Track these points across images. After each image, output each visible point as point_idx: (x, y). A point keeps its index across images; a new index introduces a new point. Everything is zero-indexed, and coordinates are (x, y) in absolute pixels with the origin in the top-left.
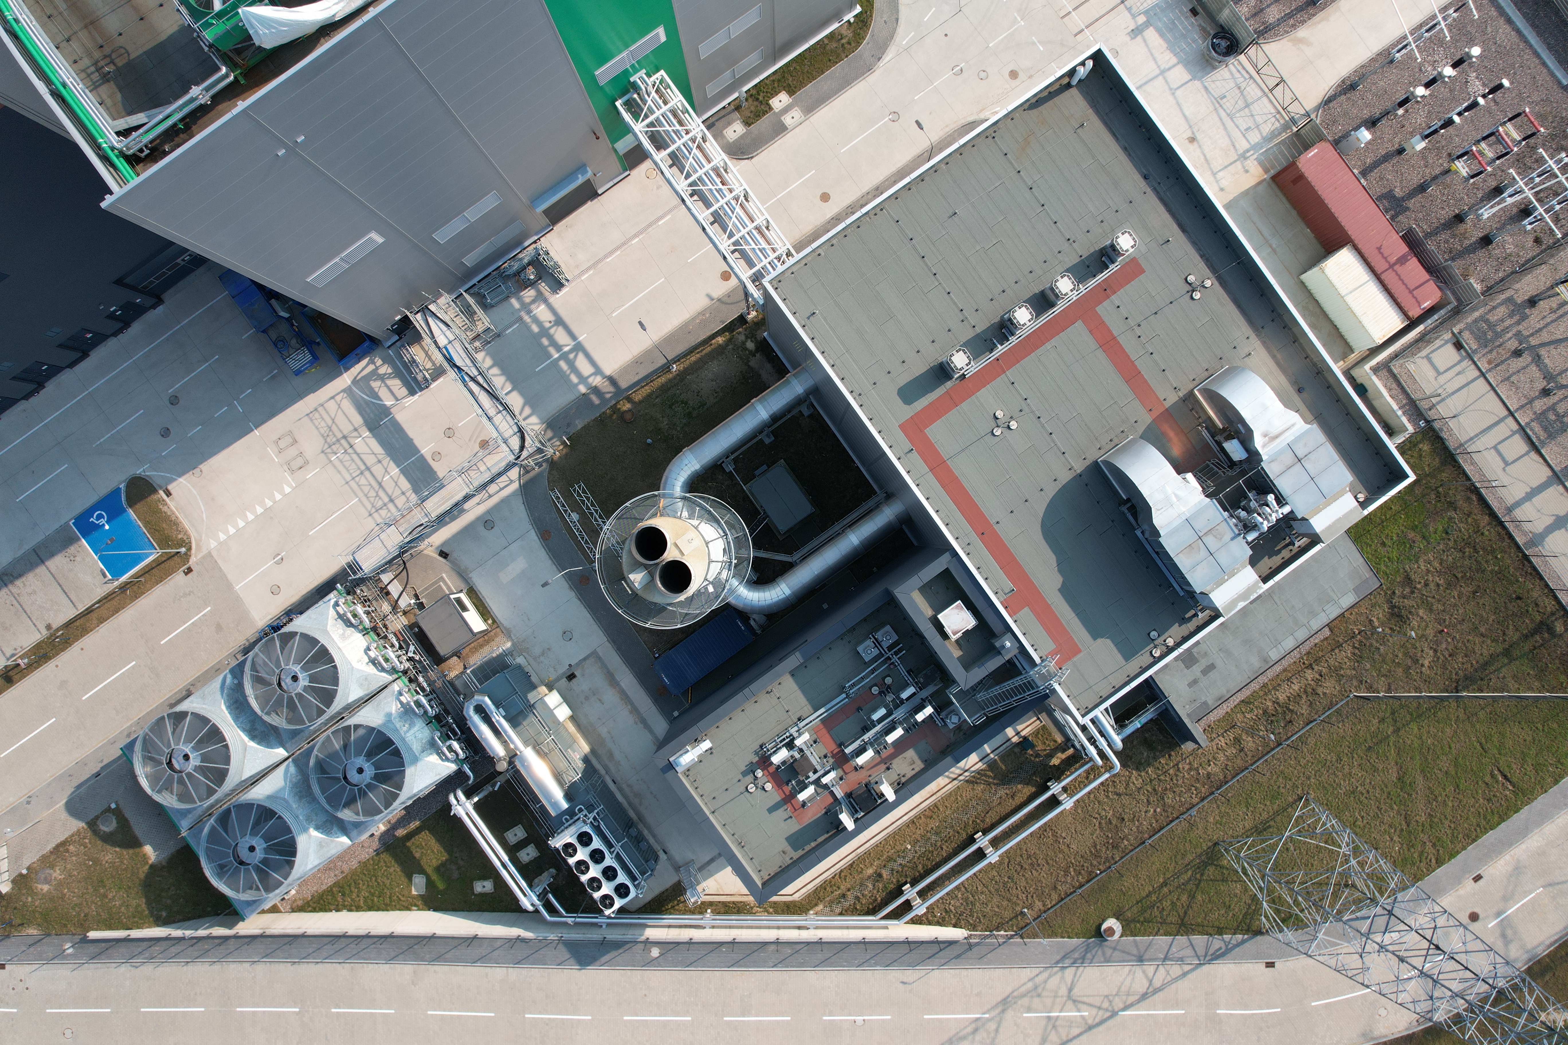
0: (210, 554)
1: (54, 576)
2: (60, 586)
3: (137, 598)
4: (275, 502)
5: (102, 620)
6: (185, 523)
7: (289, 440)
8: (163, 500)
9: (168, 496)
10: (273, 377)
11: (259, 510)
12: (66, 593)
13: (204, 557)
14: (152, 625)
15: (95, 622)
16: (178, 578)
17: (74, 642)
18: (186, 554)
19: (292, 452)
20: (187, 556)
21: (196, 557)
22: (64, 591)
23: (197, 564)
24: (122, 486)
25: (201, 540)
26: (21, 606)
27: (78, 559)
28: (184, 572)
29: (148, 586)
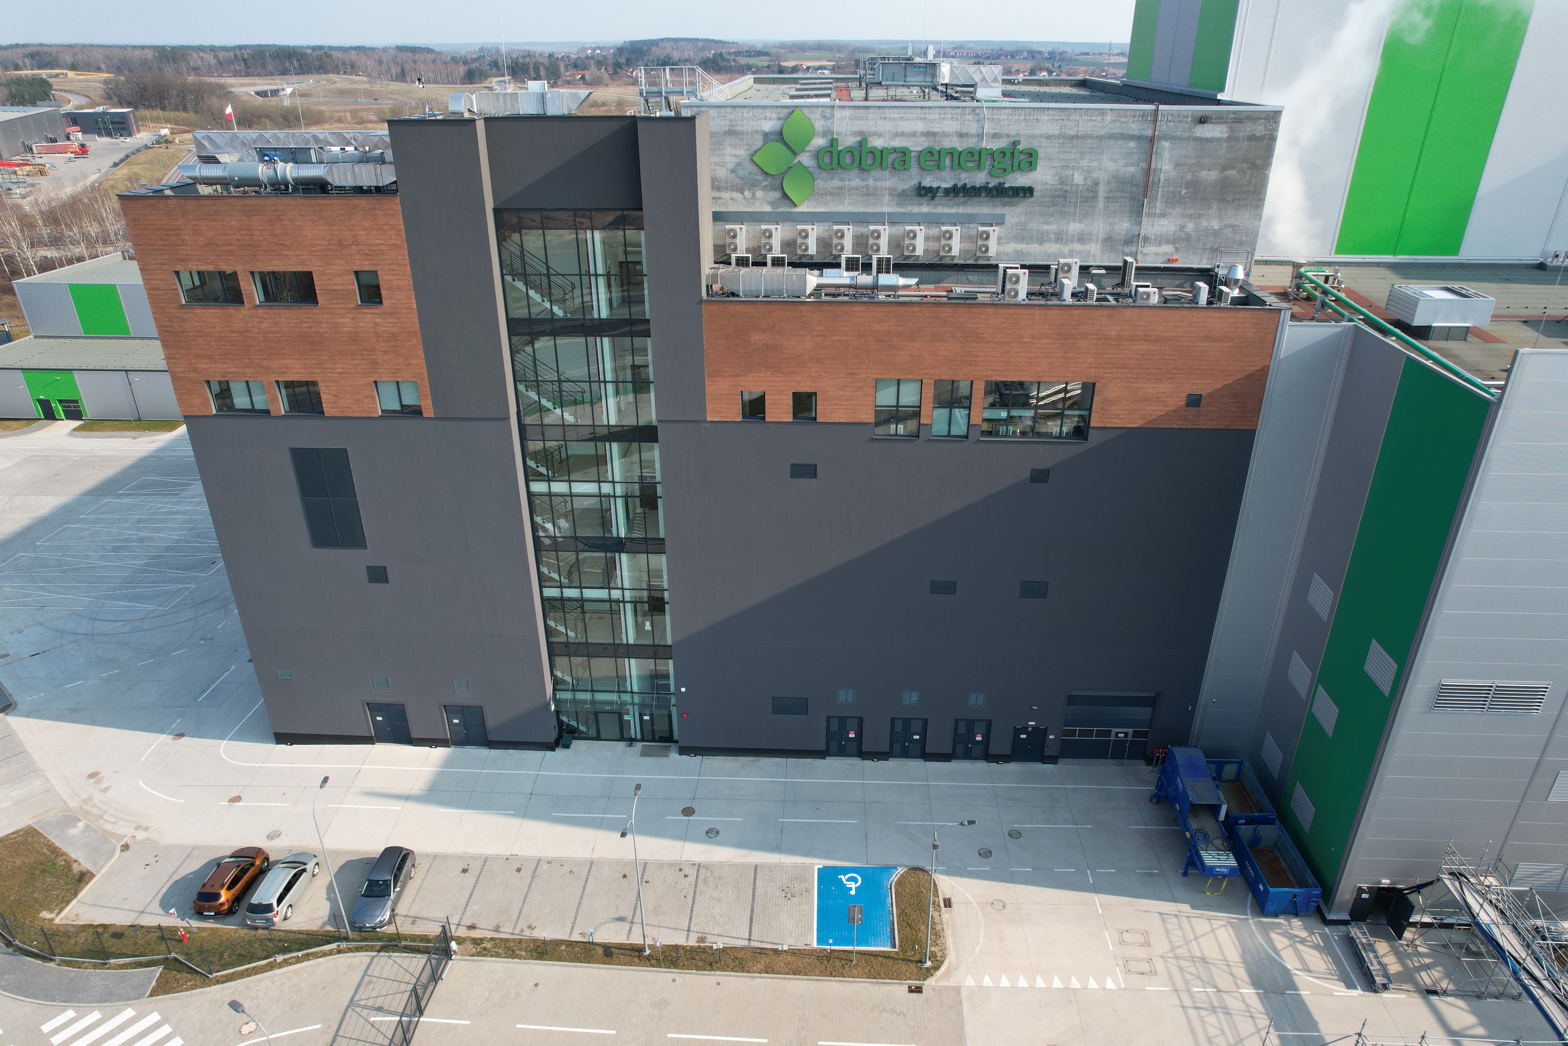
0: (958, 990)
1: (753, 899)
2: (752, 911)
3: (831, 975)
4: (1085, 988)
5: (769, 970)
6: (950, 942)
7: (1140, 939)
8: (939, 906)
9: (946, 906)
10: (1151, 875)
11: (1057, 983)
12: (751, 921)
13: (947, 988)
15: (760, 966)
16: (898, 990)
17: (718, 969)
18: (928, 971)
19: (1139, 953)
21: (936, 981)
23: (933, 989)
24: (902, 869)
25: (956, 969)
26: (693, 903)
27: (795, 900)
28: (910, 987)
29: (854, 971)
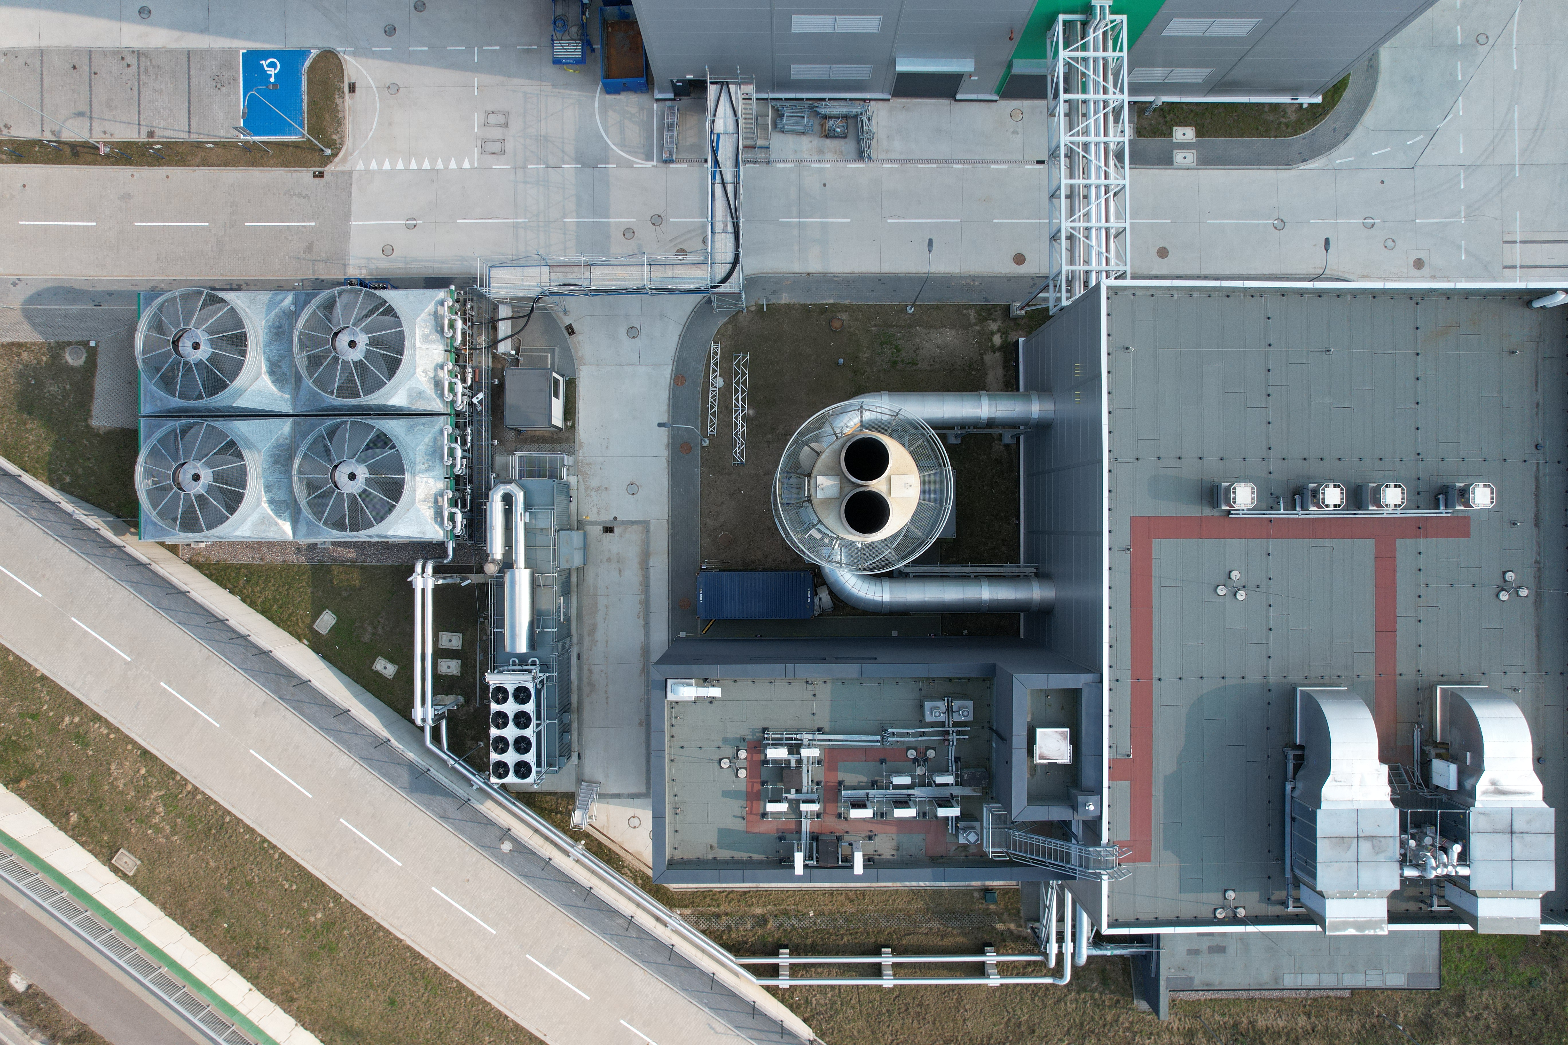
0: (350, 173)
1: (189, 90)
2: (189, 103)
3: (253, 166)
4: (446, 168)
5: (205, 163)
6: (349, 128)
7: (501, 119)
8: (343, 92)
9: (350, 92)
10: (529, 51)
11: (426, 165)
12: (189, 114)
13: (343, 173)
14: (249, 201)
15: (198, 160)
16: (305, 175)
17: (164, 165)
18: (328, 157)
19: (497, 133)
20: (328, 160)
21: (336, 166)
22: (189, 111)
23: (332, 174)
24: (314, 53)
25: (351, 154)
26: (139, 96)
27: (224, 89)
28: (314, 173)
29: (271, 161)
